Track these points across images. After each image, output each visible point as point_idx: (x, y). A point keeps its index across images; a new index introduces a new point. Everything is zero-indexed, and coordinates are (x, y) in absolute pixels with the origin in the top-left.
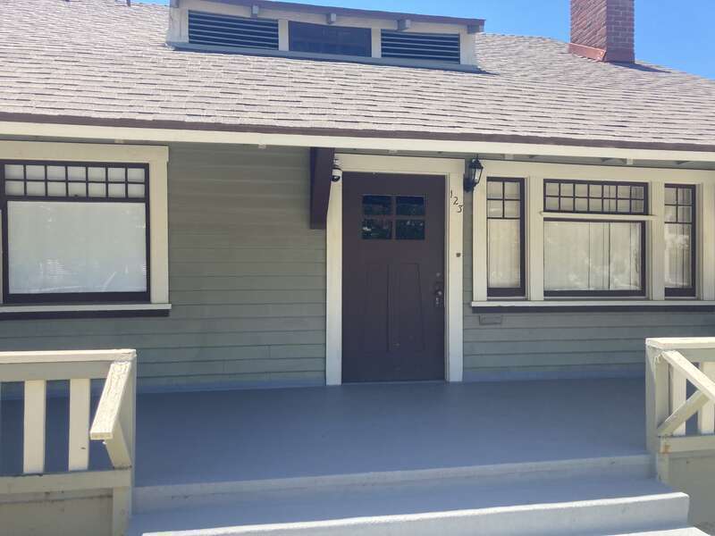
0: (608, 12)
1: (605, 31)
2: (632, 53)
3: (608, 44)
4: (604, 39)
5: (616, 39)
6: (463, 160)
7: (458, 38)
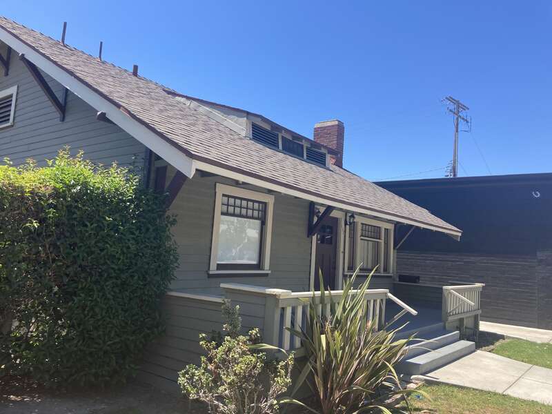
2: (342, 163)
3: (336, 158)
6: (344, 213)
7: (325, 155)
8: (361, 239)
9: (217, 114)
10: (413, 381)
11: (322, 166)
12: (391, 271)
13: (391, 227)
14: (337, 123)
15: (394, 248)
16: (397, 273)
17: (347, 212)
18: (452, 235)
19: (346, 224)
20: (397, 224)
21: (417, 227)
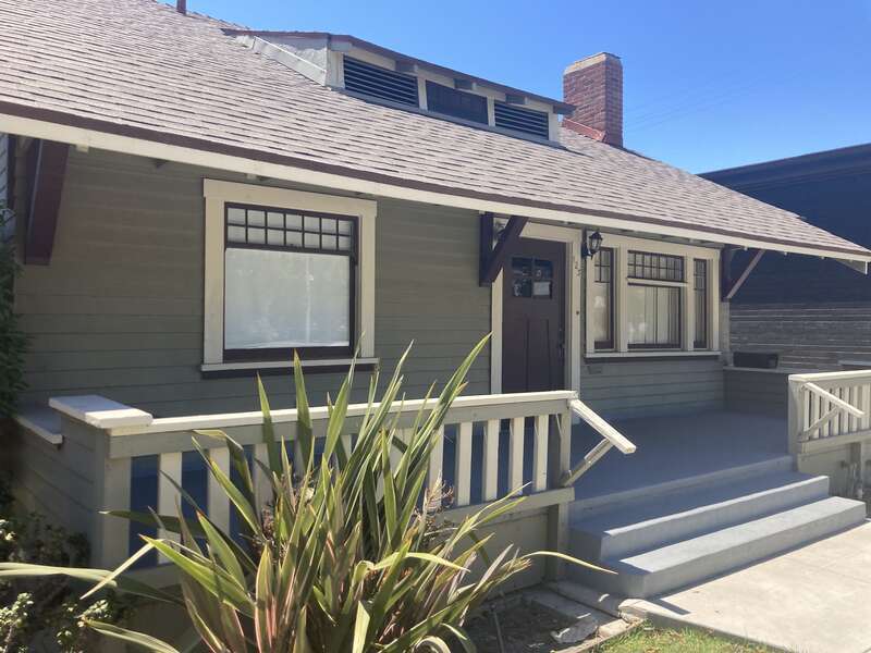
0: (607, 101)
1: (603, 117)
2: (620, 138)
3: (606, 128)
4: (603, 123)
5: (612, 125)
6: (580, 231)
7: (546, 116)
8: (630, 284)
9: (288, 52)
10: (624, 614)
11: (539, 139)
12: (716, 344)
13: (713, 256)
14: (603, 58)
15: (723, 298)
16: (731, 348)
17: (585, 228)
18: (848, 261)
19: (584, 254)
20: (725, 249)
21: (768, 252)
